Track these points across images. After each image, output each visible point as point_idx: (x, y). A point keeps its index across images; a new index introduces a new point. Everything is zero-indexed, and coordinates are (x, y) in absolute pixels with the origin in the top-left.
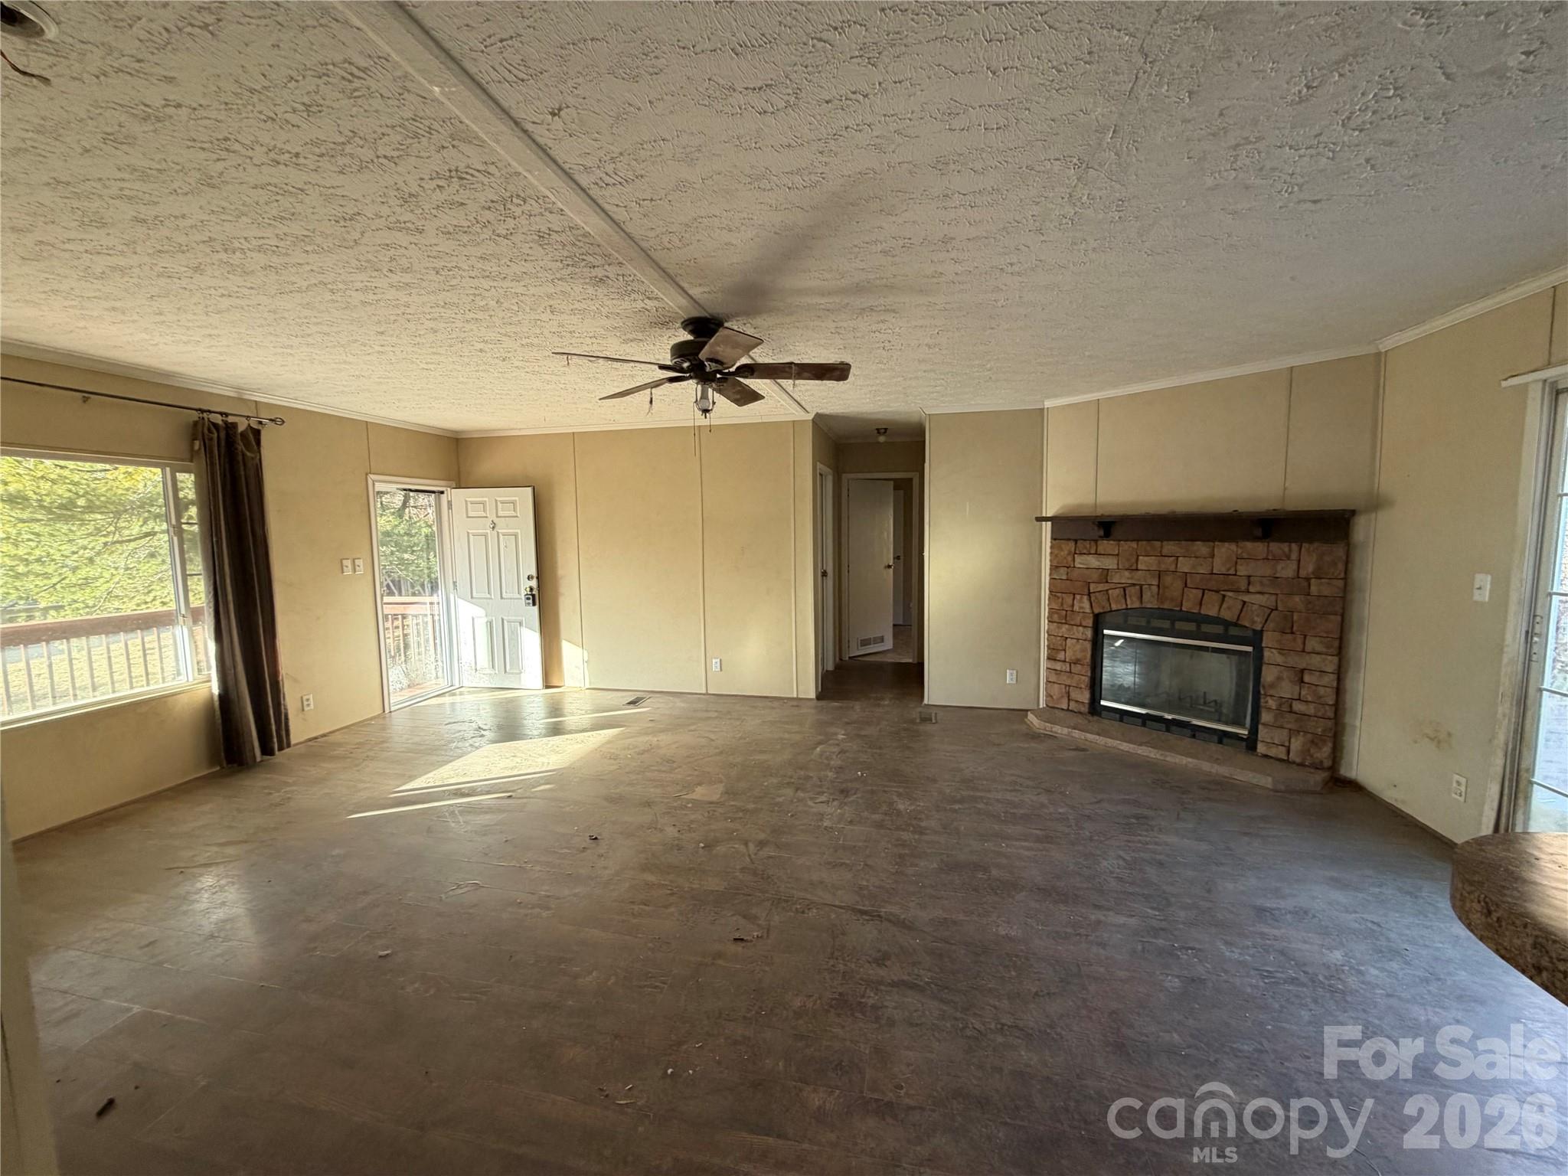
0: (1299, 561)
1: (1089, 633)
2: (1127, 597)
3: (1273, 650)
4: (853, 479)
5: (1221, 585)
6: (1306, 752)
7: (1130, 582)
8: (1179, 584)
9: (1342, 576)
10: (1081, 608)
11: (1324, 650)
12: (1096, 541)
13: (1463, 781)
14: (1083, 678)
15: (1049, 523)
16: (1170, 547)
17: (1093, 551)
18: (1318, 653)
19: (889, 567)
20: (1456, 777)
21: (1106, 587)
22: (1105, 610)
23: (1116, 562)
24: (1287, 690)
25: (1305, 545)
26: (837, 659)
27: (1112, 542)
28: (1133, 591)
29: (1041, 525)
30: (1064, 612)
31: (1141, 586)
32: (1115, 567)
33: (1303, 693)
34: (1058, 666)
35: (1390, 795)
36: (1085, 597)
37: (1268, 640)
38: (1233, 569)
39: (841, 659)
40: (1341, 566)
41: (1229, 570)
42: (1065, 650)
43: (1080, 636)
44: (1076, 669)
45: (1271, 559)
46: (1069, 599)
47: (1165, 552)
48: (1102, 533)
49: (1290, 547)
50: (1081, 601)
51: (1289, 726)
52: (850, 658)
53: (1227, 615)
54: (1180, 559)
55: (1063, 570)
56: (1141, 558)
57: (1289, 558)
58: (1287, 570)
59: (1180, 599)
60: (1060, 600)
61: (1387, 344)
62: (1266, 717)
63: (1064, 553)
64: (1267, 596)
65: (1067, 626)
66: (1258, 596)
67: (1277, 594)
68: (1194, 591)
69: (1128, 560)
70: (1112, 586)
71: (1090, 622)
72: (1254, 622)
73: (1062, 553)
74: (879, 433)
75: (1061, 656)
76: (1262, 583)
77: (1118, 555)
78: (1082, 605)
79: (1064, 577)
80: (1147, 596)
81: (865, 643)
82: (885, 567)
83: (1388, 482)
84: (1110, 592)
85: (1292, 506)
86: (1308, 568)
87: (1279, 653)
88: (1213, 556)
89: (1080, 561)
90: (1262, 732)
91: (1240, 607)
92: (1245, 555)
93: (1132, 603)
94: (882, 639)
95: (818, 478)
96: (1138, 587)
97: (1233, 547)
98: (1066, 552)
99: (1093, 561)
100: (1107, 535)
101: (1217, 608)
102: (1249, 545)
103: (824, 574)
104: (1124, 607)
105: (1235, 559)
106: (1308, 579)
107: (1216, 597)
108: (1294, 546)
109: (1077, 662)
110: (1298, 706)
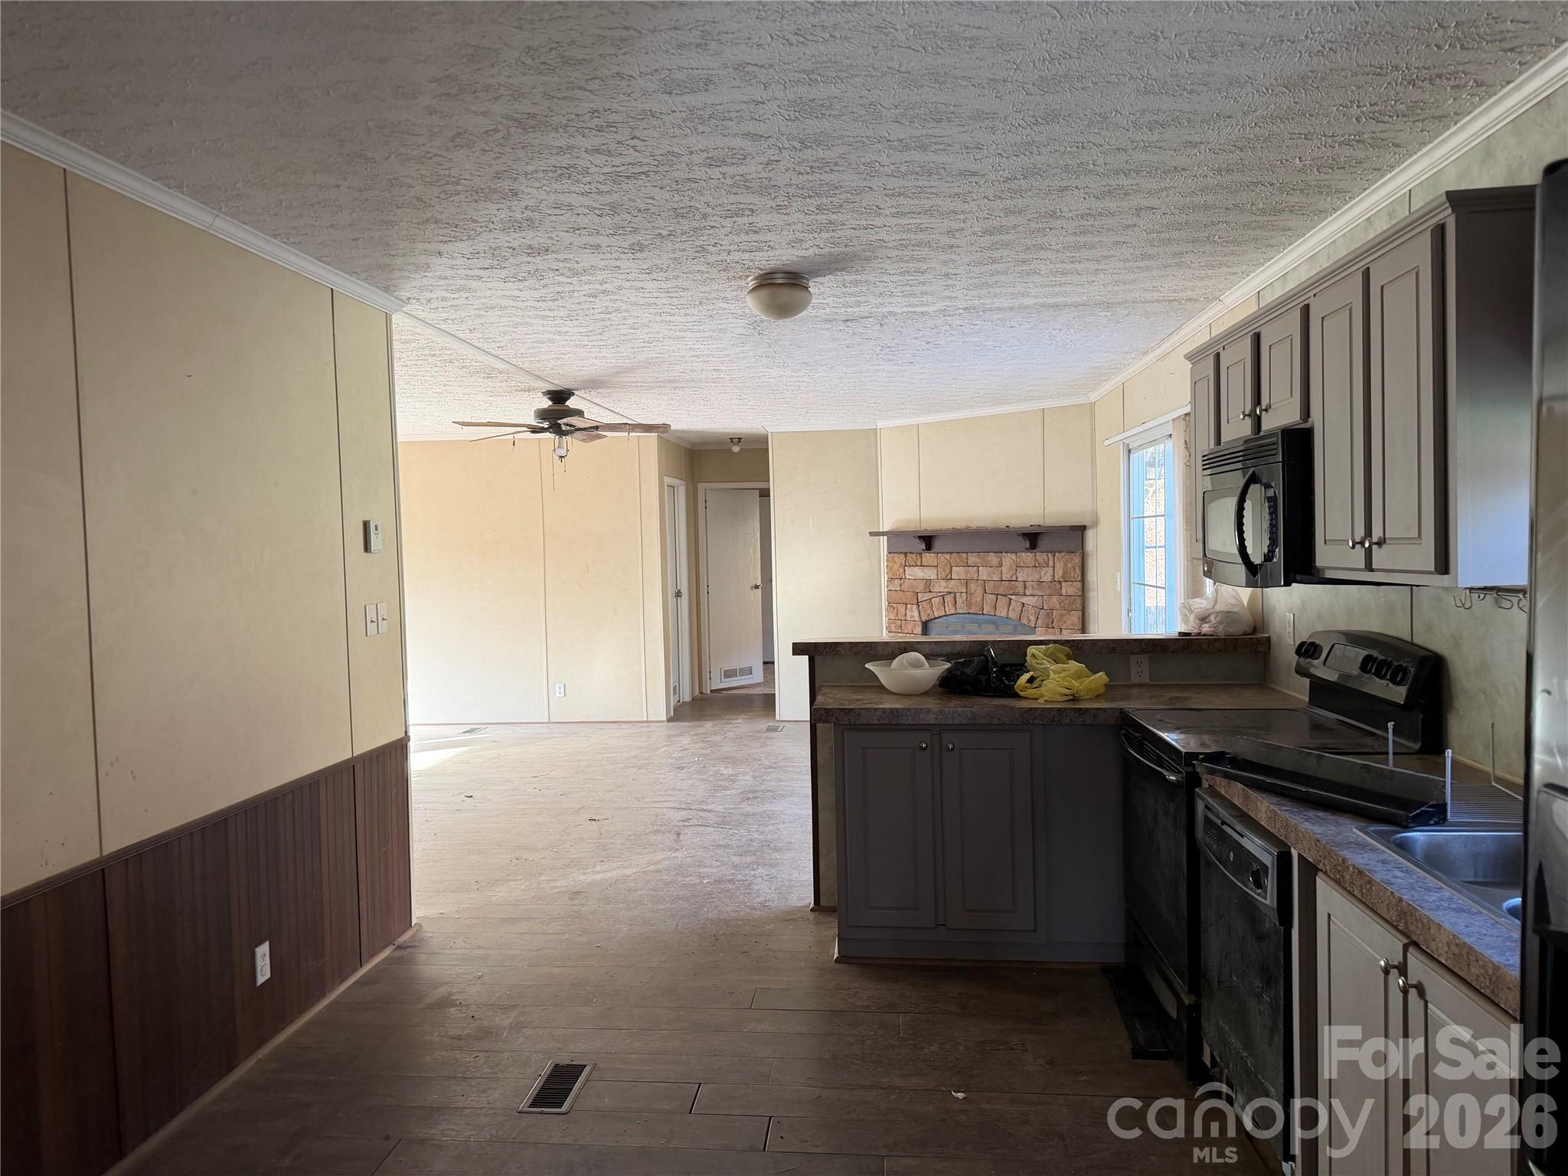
0: (1054, 568)
2: (946, 604)
4: (711, 489)
5: (1008, 590)
7: (946, 590)
8: (980, 590)
9: (1079, 579)
10: (912, 617)
12: (920, 554)
15: (885, 537)
16: (973, 559)
17: (919, 564)
19: (757, 587)
21: (930, 595)
22: (930, 618)
23: (936, 573)
25: (1057, 555)
26: (697, 692)
27: (932, 554)
28: (949, 599)
29: (879, 539)
30: (899, 622)
31: (955, 593)
32: (936, 577)
36: (915, 606)
38: (1014, 576)
39: (702, 693)
40: (1078, 571)
41: (1012, 577)
45: (1037, 566)
46: (902, 609)
47: (970, 562)
48: (923, 546)
49: (1047, 555)
50: (913, 609)
52: (712, 691)
53: (1012, 616)
54: (980, 568)
55: (897, 582)
56: (954, 568)
57: (1048, 566)
58: (1047, 575)
59: (981, 604)
60: (896, 609)
61: (1094, 396)
63: (896, 566)
64: (1036, 597)
66: (1032, 598)
67: (1042, 596)
68: (991, 596)
69: (944, 571)
70: (934, 594)
74: (732, 442)
76: (1033, 587)
77: (937, 566)
78: (912, 614)
79: (898, 588)
80: (959, 603)
81: (729, 674)
82: (752, 588)
83: (1102, 504)
85: (1049, 522)
86: (1059, 573)
88: (1001, 565)
89: (909, 573)
91: (1020, 608)
92: (1021, 564)
93: (950, 609)
94: (749, 671)
95: (666, 492)
96: (953, 595)
97: (1013, 556)
98: (899, 565)
99: (920, 573)
100: (929, 548)
101: (1006, 609)
102: (1023, 555)
103: (678, 594)
104: (943, 613)
105: (1015, 567)
106: (1060, 582)
107: (1005, 600)
108: (1051, 556)
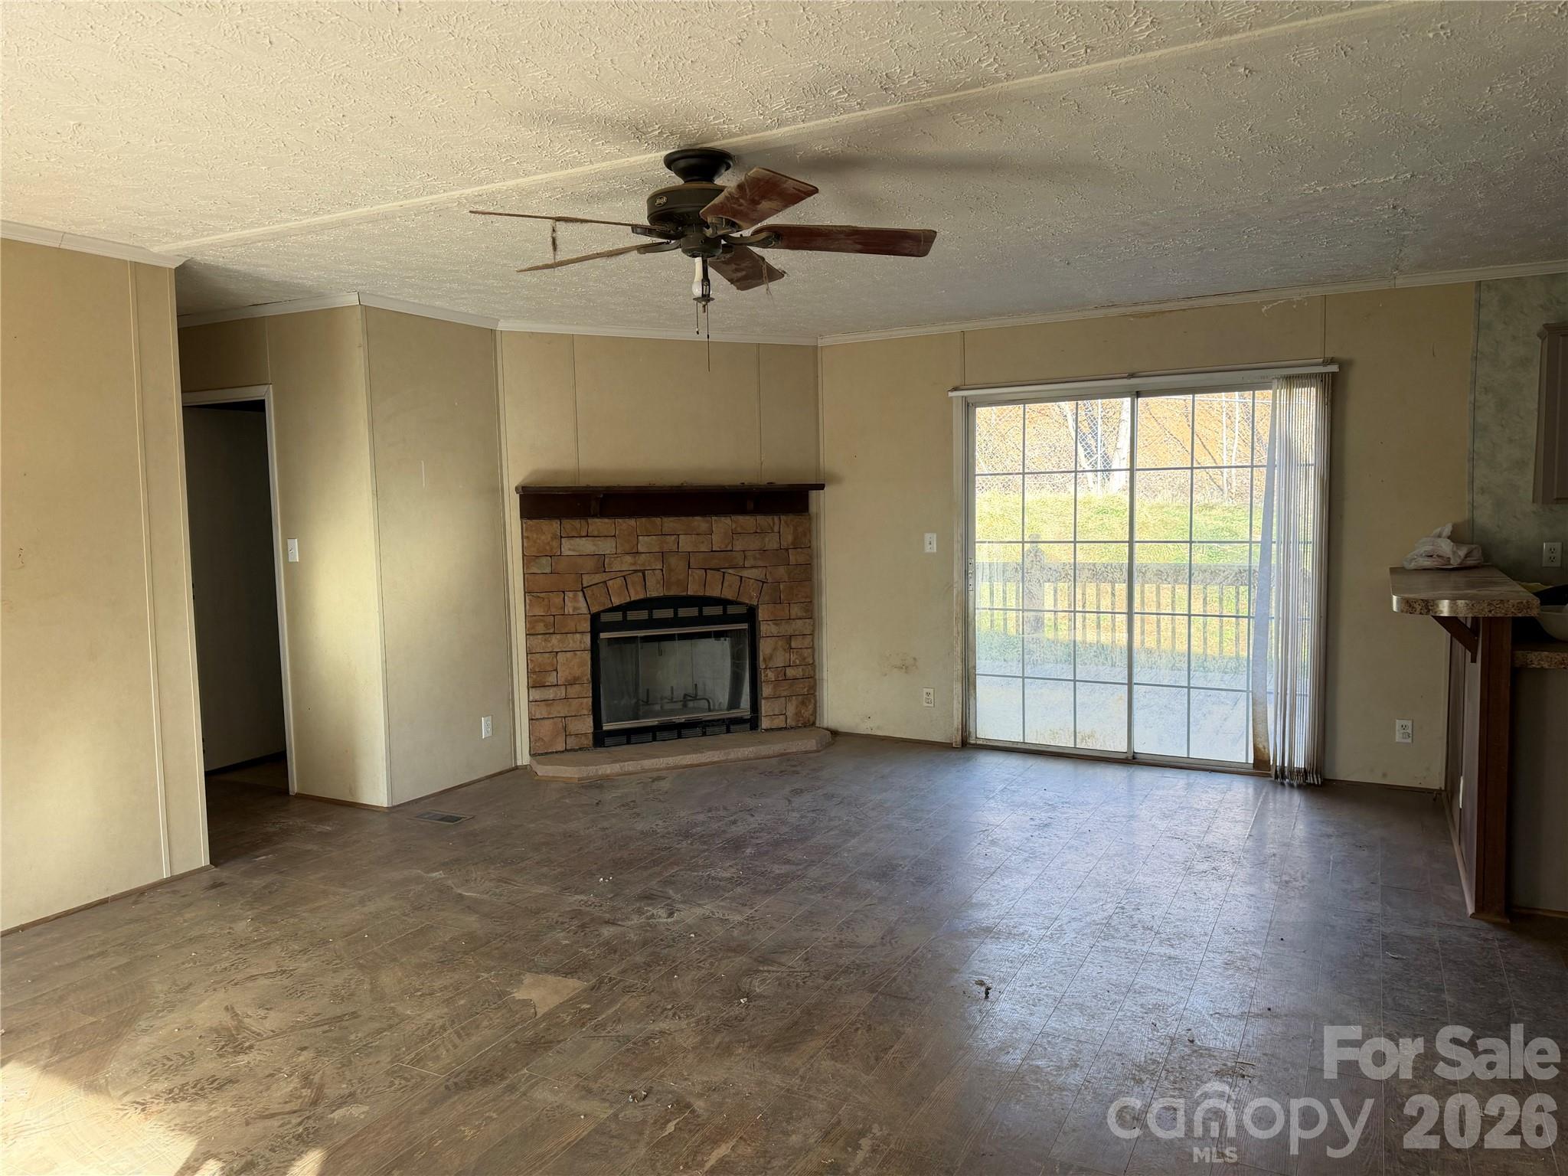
0: (780, 533)
1: (587, 639)
2: (630, 587)
3: (769, 622)
5: (720, 562)
6: (798, 714)
7: (631, 568)
8: (683, 565)
9: (807, 545)
10: (575, 609)
11: (804, 614)
12: (587, 519)
13: (931, 691)
14: (585, 700)
15: (516, 495)
16: (668, 524)
17: (584, 533)
18: (801, 619)
20: (926, 690)
21: (603, 577)
22: (605, 607)
23: (614, 545)
24: (779, 660)
25: (783, 518)
27: (606, 520)
28: (635, 579)
30: (552, 618)
31: (643, 572)
32: (614, 551)
33: (792, 658)
34: (550, 694)
35: (864, 728)
36: (578, 594)
37: (762, 614)
38: (730, 545)
41: (726, 547)
42: (556, 670)
43: (576, 646)
44: (573, 691)
45: (760, 532)
46: (556, 600)
47: (666, 530)
49: (773, 519)
50: (575, 599)
51: (785, 693)
53: (728, 594)
54: (681, 537)
55: (543, 561)
56: (640, 538)
57: (772, 530)
58: (771, 542)
59: (684, 583)
60: (546, 600)
62: (766, 690)
64: (759, 569)
65: (558, 636)
66: (754, 570)
67: (766, 567)
68: (698, 571)
69: (627, 542)
70: (613, 575)
71: (586, 626)
72: (751, 598)
73: (543, 538)
75: (552, 679)
76: (755, 559)
77: (615, 536)
78: (576, 605)
79: (548, 570)
80: (651, 581)
83: (831, 459)
84: (610, 583)
86: (786, 539)
87: (774, 624)
88: (711, 532)
89: (568, 548)
90: (765, 707)
91: (739, 584)
92: (739, 530)
93: (637, 593)
96: (640, 573)
97: (729, 521)
98: (546, 535)
99: (587, 546)
100: (601, 512)
101: (719, 587)
102: (741, 519)
104: (627, 599)
105: (731, 534)
106: (787, 550)
107: (718, 575)
108: (776, 519)
109: (572, 682)
110: (790, 672)
